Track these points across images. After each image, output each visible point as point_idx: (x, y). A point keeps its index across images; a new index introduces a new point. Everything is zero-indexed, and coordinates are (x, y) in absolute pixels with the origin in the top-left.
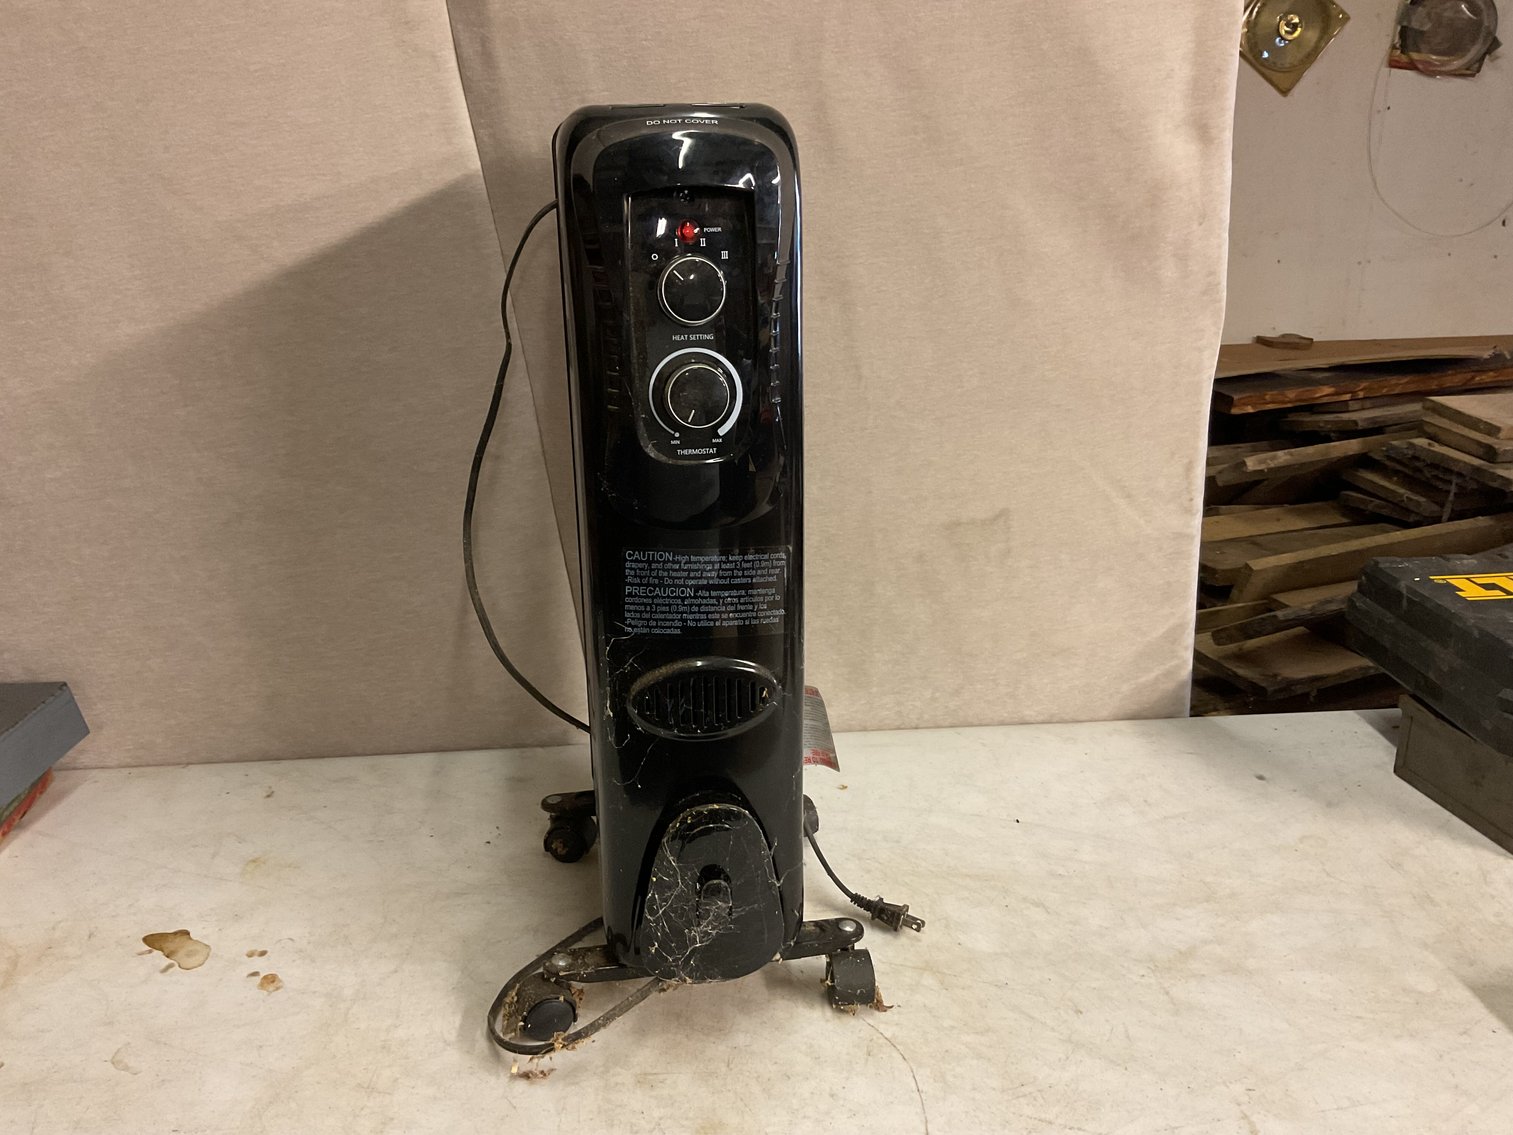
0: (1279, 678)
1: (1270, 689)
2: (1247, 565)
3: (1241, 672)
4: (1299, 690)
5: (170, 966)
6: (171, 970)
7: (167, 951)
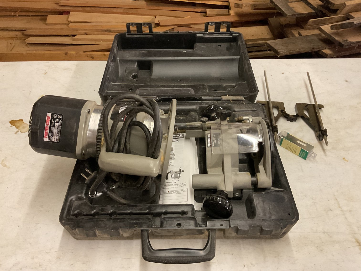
0: (348, 41)
1: (345, 45)
2: (345, 3)
3: (337, 38)
4: (353, 45)
5: (18, 132)
6: (18, 133)
7: (17, 126)
